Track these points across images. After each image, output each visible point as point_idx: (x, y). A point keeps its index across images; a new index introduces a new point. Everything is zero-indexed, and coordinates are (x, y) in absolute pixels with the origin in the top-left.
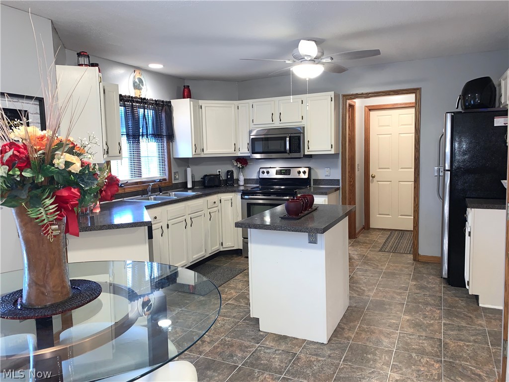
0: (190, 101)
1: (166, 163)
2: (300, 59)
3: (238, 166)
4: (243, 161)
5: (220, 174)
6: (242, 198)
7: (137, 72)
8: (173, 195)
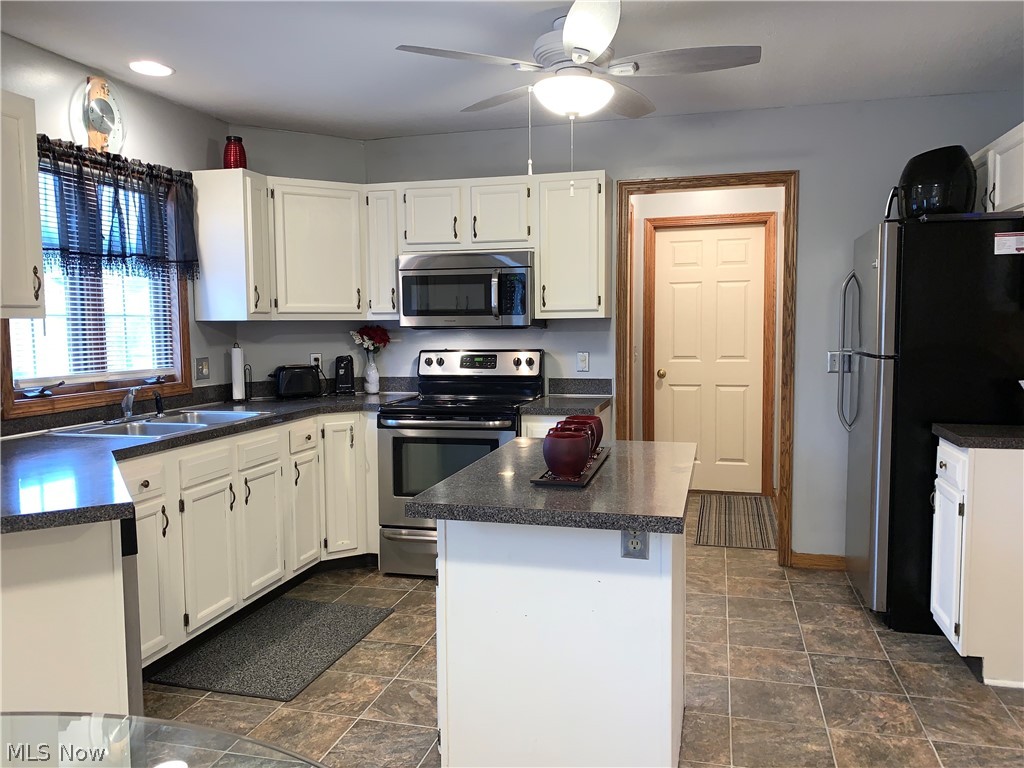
0: (244, 176)
1: (177, 334)
2: (555, 61)
3: (365, 346)
4: (379, 334)
5: (317, 366)
6: (380, 426)
7: (96, 81)
8: (195, 419)
